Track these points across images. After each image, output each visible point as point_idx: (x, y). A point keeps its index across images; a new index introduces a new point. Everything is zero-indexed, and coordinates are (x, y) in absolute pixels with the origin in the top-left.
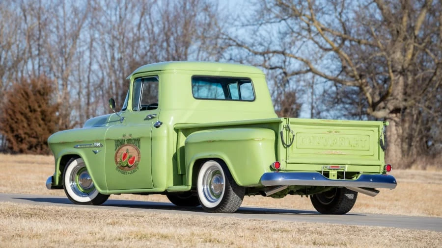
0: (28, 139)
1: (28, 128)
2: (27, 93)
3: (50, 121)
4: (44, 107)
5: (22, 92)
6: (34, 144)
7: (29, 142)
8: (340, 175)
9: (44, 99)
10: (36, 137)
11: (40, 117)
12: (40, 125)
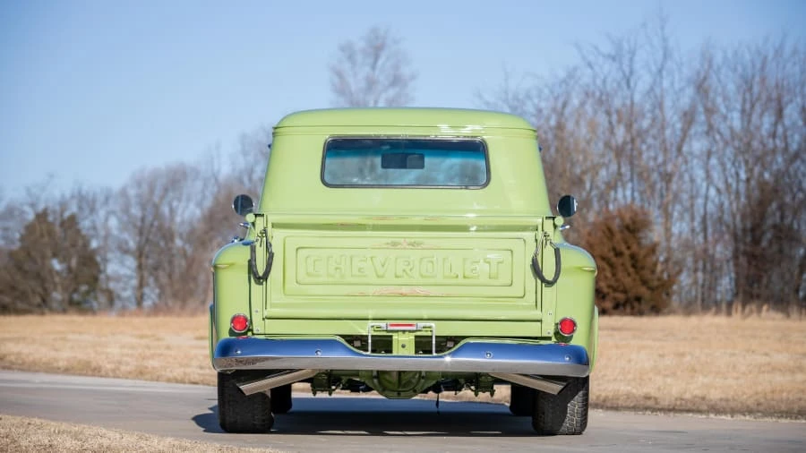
0: (612, 294)
1: (613, 279)
2: (610, 230)
3: (643, 268)
4: (634, 248)
5: (604, 228)
6: (622, 302)
7: (615, 299)
8: (423, 345)
9: (635, 237)
10: (625, 292)
11: (628, 264)
12: (629, 275)
